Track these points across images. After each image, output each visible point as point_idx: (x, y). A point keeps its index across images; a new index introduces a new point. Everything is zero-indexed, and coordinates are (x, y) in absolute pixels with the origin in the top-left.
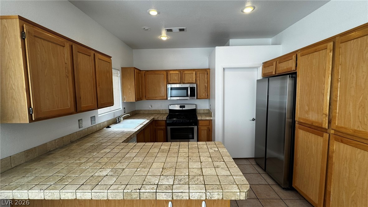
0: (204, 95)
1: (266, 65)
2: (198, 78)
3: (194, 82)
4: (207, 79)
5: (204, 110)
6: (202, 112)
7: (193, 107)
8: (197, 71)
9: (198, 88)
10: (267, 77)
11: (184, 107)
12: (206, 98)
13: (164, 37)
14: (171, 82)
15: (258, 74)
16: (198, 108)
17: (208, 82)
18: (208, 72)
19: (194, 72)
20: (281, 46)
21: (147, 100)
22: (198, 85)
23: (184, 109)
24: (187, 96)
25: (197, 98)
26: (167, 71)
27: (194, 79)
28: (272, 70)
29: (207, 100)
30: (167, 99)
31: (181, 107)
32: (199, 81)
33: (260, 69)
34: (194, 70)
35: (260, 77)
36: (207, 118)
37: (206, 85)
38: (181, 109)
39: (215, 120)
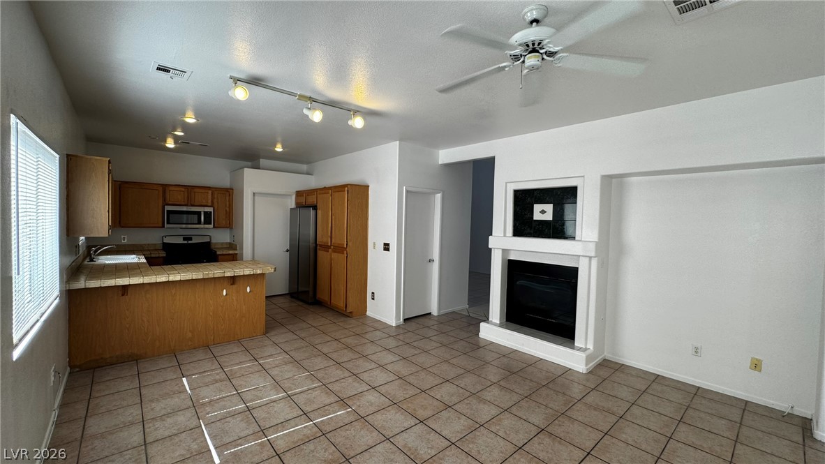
0: (224, 222)
1: (299, 194)
2: (215, 200)
3: (210, 204)
4: (229, 201)
5: (222, 244)
6: (220, 246)
7: (207, 240)
8: (214, 190)
9: (216, 213)
10: (299, 206)
11: (191, 239)
12: (226, 227)
13: (170, 144)
14: (170, 203)
15: (292, 203)
16: (213, 241)
17: (231, 206)
18: (231, 193)
19: (210, 192)
20: (313, 177)
21: (123, 227)
22: (216, 207)
23: (190, 242)
24: (199, 223)
25: (214, 227)
26: (165, 187)
27: (210, 201)
28: (302, 200)
29: (228, 231)
30: (163, 227)
31: (184, 239)
32: (218, 203)
33: (294, 197)
34: (209, 188)
35: (293, 206)
36: (231, 252)
37: (228, 209)
38: (186, 242)
39: (242, 254)
